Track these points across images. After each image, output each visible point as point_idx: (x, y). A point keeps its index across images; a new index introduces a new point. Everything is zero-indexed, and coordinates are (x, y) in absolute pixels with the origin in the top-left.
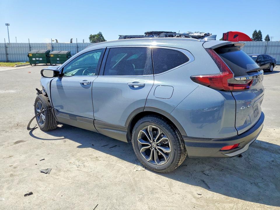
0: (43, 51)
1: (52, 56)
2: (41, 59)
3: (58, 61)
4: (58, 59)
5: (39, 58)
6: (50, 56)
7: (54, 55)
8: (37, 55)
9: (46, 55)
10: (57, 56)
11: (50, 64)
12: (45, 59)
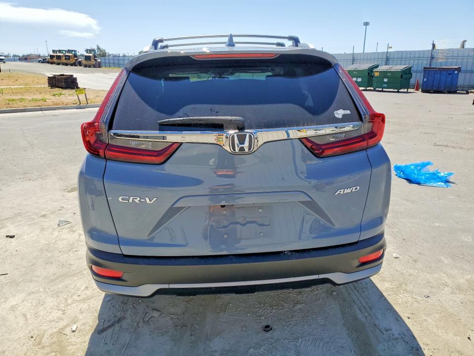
0: (365, 66)
1: (377, 74)
2: (359, 80)
3: (385, 83)
4: (386, 80)
5: (357, 77)
6: (374, 74)
7: (381, 72)
8: (354, 72)
9: (369, 73)
10: (384, 74)
11: (372, 88)
12: (366, 79)
